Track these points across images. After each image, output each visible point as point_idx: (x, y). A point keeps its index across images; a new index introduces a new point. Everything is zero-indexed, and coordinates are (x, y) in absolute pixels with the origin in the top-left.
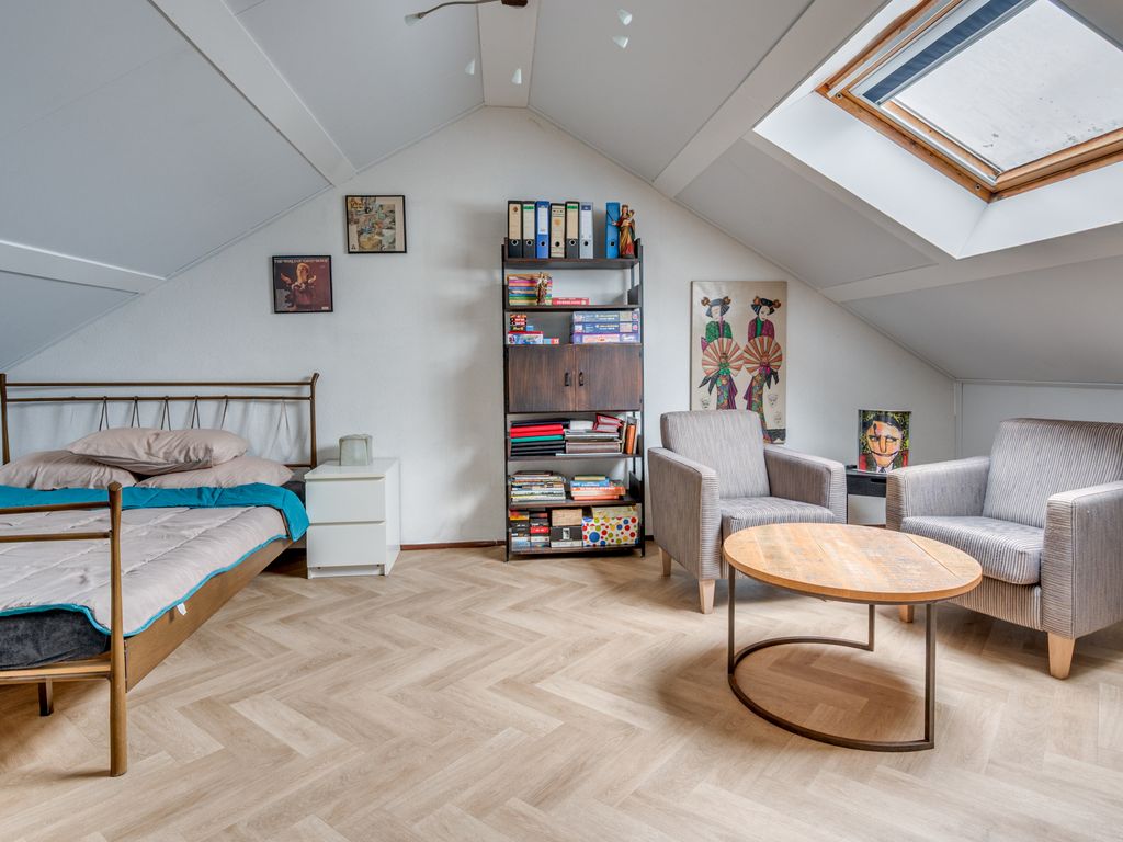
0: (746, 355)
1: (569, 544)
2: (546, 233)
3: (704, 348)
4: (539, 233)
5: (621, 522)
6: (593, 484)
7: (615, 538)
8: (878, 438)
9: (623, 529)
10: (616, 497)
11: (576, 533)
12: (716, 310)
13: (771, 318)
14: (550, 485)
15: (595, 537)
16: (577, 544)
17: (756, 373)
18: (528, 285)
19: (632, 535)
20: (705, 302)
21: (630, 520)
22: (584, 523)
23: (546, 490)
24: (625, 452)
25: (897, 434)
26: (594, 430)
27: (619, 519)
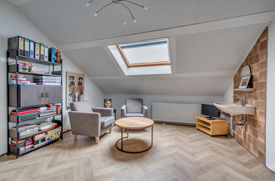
0: (78, 89)
1: (41, 144)
2: (33, 50)
3: (69, 87)
4: (31, 50)
5: (56, 133)
6: (47, 124)
7: (54, 137)
8: (108, 104)
9: (57, 134)
10: (55, 126)
11: (43, 140)
12: (72, 79)
13: (82, 81)
14: (33, 128)
15: (49, 139)
16: (43, 143)
17: (79, 93)
18: (23, 65)
19: (59, 135)
20: (69, 77)
21: (58, 131)
22: (45, 136)
23: (32, 130)
24: (57, 114)
25: (110, 103)
26: (48, 109)
27: (56, 132)
